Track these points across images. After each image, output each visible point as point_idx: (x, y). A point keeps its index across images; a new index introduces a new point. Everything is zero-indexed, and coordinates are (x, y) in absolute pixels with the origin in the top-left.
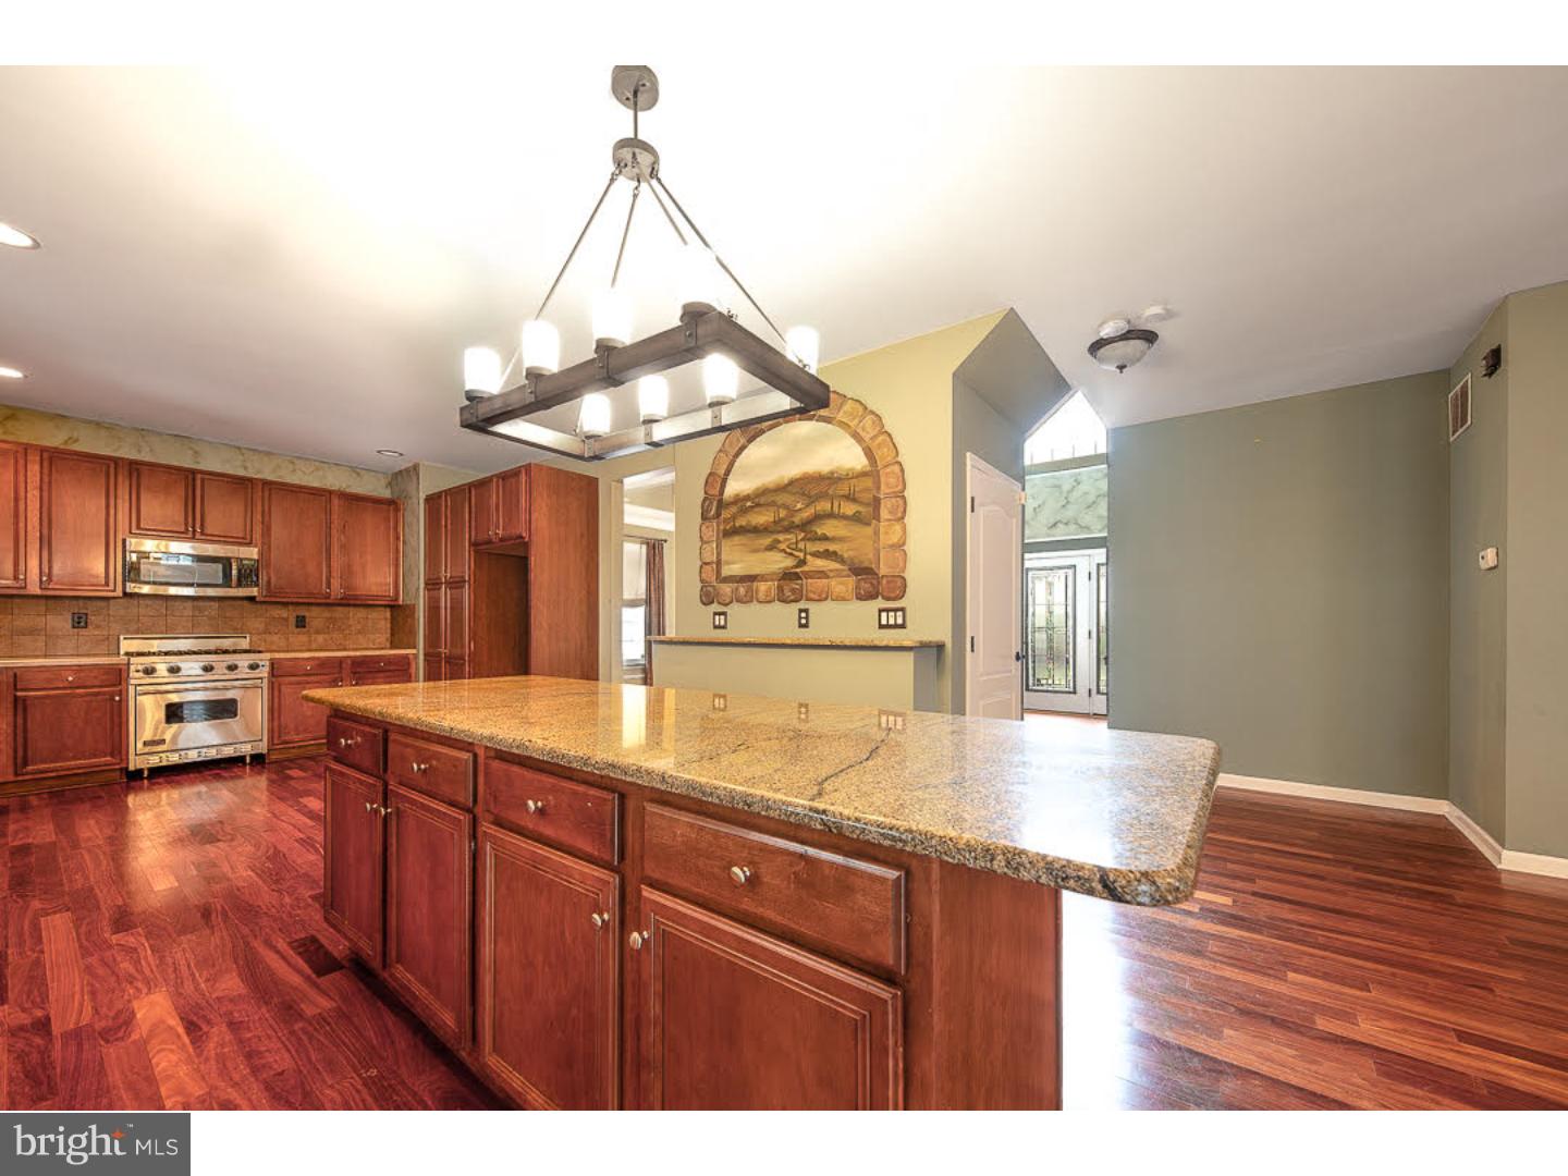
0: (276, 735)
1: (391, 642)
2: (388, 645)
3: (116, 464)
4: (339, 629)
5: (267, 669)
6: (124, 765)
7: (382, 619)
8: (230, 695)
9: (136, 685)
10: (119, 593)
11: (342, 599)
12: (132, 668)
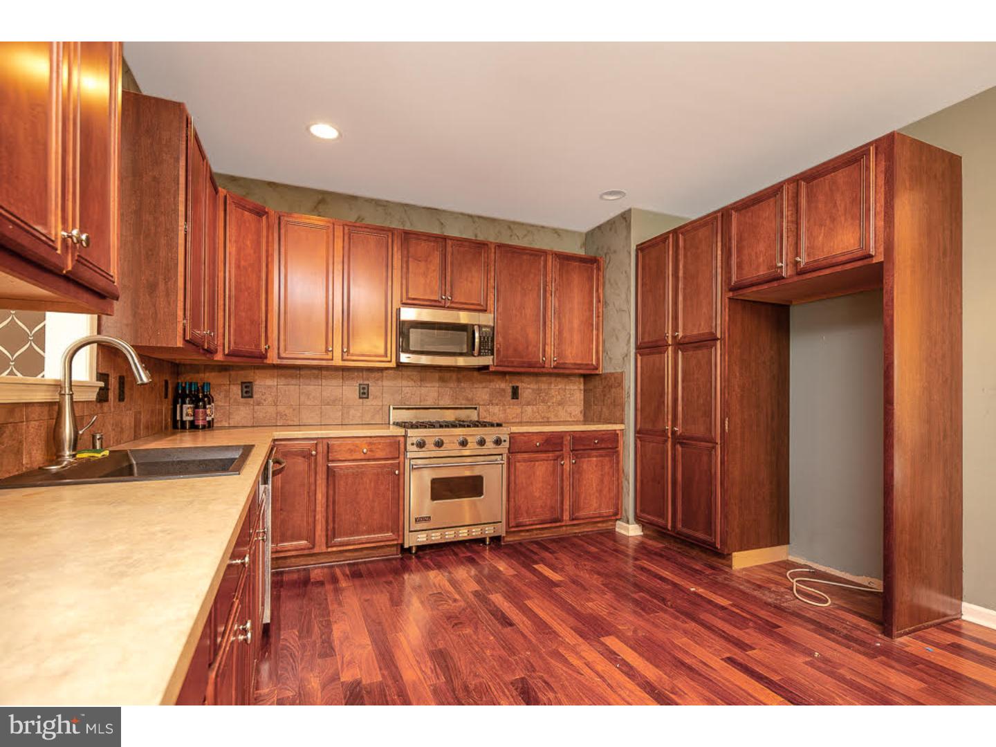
0: (512, 516)
1: (585, 416)
2: (581, 418)
3: (393, 234)
4: (543, 401)
5: (507, 445)
6: (400, 542)
7: (575, 391)
8: (476, 472)
9: (410, 459)
10: (393, 364)
11: (555, 368)
12: (409, 441)
